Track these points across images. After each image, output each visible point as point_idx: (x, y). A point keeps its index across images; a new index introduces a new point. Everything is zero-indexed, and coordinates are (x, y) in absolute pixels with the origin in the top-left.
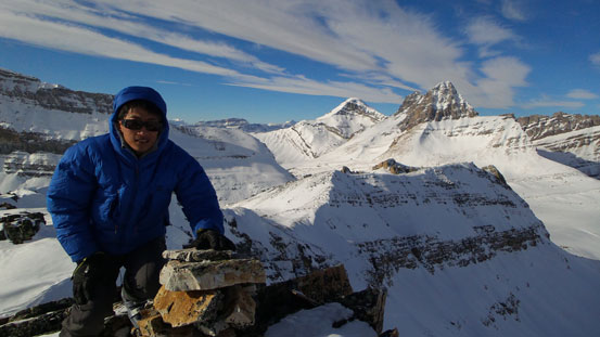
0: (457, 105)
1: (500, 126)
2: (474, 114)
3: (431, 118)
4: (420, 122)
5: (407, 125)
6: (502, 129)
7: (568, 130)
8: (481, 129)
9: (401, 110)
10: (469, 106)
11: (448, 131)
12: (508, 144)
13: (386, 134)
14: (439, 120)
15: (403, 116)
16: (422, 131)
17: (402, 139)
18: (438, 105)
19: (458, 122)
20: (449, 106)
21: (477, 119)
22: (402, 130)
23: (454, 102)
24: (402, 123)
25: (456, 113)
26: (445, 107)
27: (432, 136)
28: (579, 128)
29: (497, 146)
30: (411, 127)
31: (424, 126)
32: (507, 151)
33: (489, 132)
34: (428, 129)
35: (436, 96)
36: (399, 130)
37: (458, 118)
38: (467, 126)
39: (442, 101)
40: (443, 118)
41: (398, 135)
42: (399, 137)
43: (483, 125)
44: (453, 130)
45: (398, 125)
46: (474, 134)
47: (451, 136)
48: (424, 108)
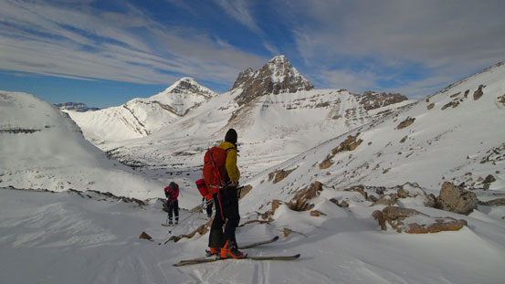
0: (293, 78)
1: (336, 98)
2: (308, 88)
3: (270, 91)
4: (258, 95)
5: (246, 99)
6: (338, 102)
7: (377, 106)
8: (319, 102)
9: (235, 86)
10: (304, 80)
11: (286, 104)
12: (346, 116)
13: (222, 109)
14: (276, 93)
15: (239, 91)
16: (262, 104)
17: (242, 112)
18: (275, 79)
19: (295, 95)
20: (285, 79)
21: (313, 92)
22: (240, 104)
23: (290, 75)
24: (239, 97)
25: (292, 86)
26: (282, 79)
27: (271, 109)
28: (385, 105)
29: (336, 118)
30: (248, 100)
31: (264, 98)
32: (346, 122)
33: (326, 104)
34: (266, 102)
35: (273, 70)
36: (237, 105)
37: (295, 91)
38: (304, 99)
39: (278, 74)
40: (281, 91)
41: (235, 109)
42: (238, 111)
43: (320, 97)
44: (292, 103)
45: (236, 99)
46: (312, 107)
47: (290, 108)
48: (262, 81)
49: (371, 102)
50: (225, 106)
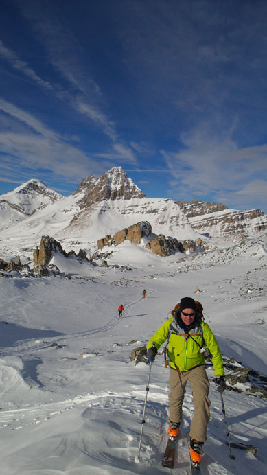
0: (128, 187)
1: (163, 206)
2: (142, 196)
3: (107, 197)
4: (97, 200)
5: (86, 203)
6: (165, 209)
7: (202, 213)
8: (149, 209)
9: (79, 190)
10: (138, 189)
11: (121, 209)
12: (171, 222)
13: (66, 211)
14: (113, 199)
15: (81, 196)
16: (100, 209)
17: (82, 215)
18: (113, 187)
19: (130, 202)
20: (122, 187)
21: (144, 200)
22: (81, 207)
23: (126, 184)
24: (80, 201)
25: (127, 194)
26: (118, 188)
27: (108, 213)
28: (209, 212)
29: (162, 223)
30: (89, 204)
31: (102, 204)
32: (170, 227)
33: (155, 211)
34: (104, 207)
35: (111, 179)
36: (79, 208)
37: (129, 198)
38: (137, 206)
39: (115, 183)
40: (117, 198)
41: (77, 212)
42: (79, 214)
43: (151, 205)
44: (126, 209)
45: (78, 203)
46: (143, 213)
47: (125, 213)
48: (101, 188)
49: (198, 210)
50: (68, 208)
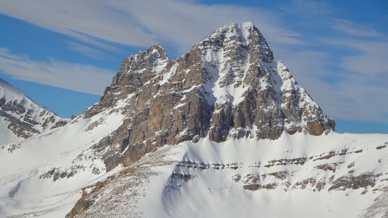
0: (272, 94)
2: (321, 126)
3: (199, 129)
4: (163, 140)
8: (342, 172)
9: (107, 101)
10: (307, 102)
11: (245, 171)
13: (55, 174)
14: (220, 137)
15: (112, 121)
16: (168, 170)
17: (107, 191)
18: (219, 93)
19: (276, 148)
20: (250, 96)
21: (329, 141)
22: (110, 163)
23: (264, 85)
24: (108, 141)
25: (269, 119)
26: (239, 95)
27: (198, 185)
30: (136, 154)
31: (177, 152)
33: (362, 182)
34: (186, 163)
35: (214, 65)
36: (100, 164)
37: (274, 135)
38: (301, 161)
39: (229, 80)
40: (233, 131)
41: (96, 179)
42: (100, 185)
43: (350, 158)
44: (262, 171)
45: (98, 147)
46: (320, 186)
47: (255, 187)
48: (176, 98)
50: (64, 166)
